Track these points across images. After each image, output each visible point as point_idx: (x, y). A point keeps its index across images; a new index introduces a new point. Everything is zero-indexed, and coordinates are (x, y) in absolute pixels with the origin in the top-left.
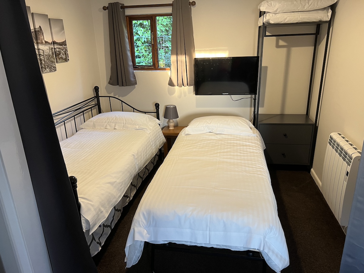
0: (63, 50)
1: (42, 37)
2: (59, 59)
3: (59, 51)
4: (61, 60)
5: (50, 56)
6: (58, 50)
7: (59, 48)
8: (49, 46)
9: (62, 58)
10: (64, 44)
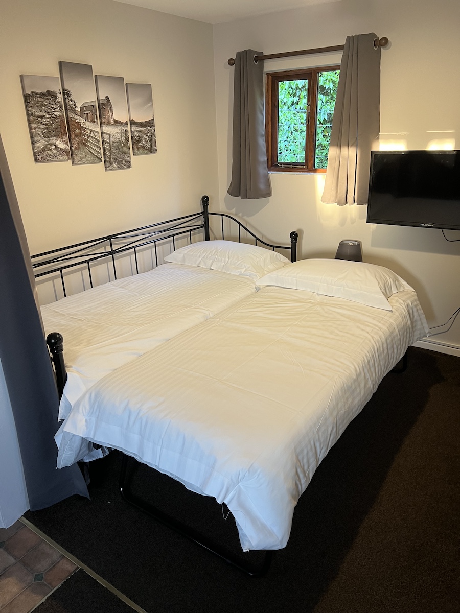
0: (146, 134)
1: (110, 114)
2: (138, 148)
3: (139, 136)
4: (141, 151)
5: (120, 143)
6: (136, 134)
7: (140, 132)
8: (120, 127)
9: (143, 147)
10: (150, 124)
